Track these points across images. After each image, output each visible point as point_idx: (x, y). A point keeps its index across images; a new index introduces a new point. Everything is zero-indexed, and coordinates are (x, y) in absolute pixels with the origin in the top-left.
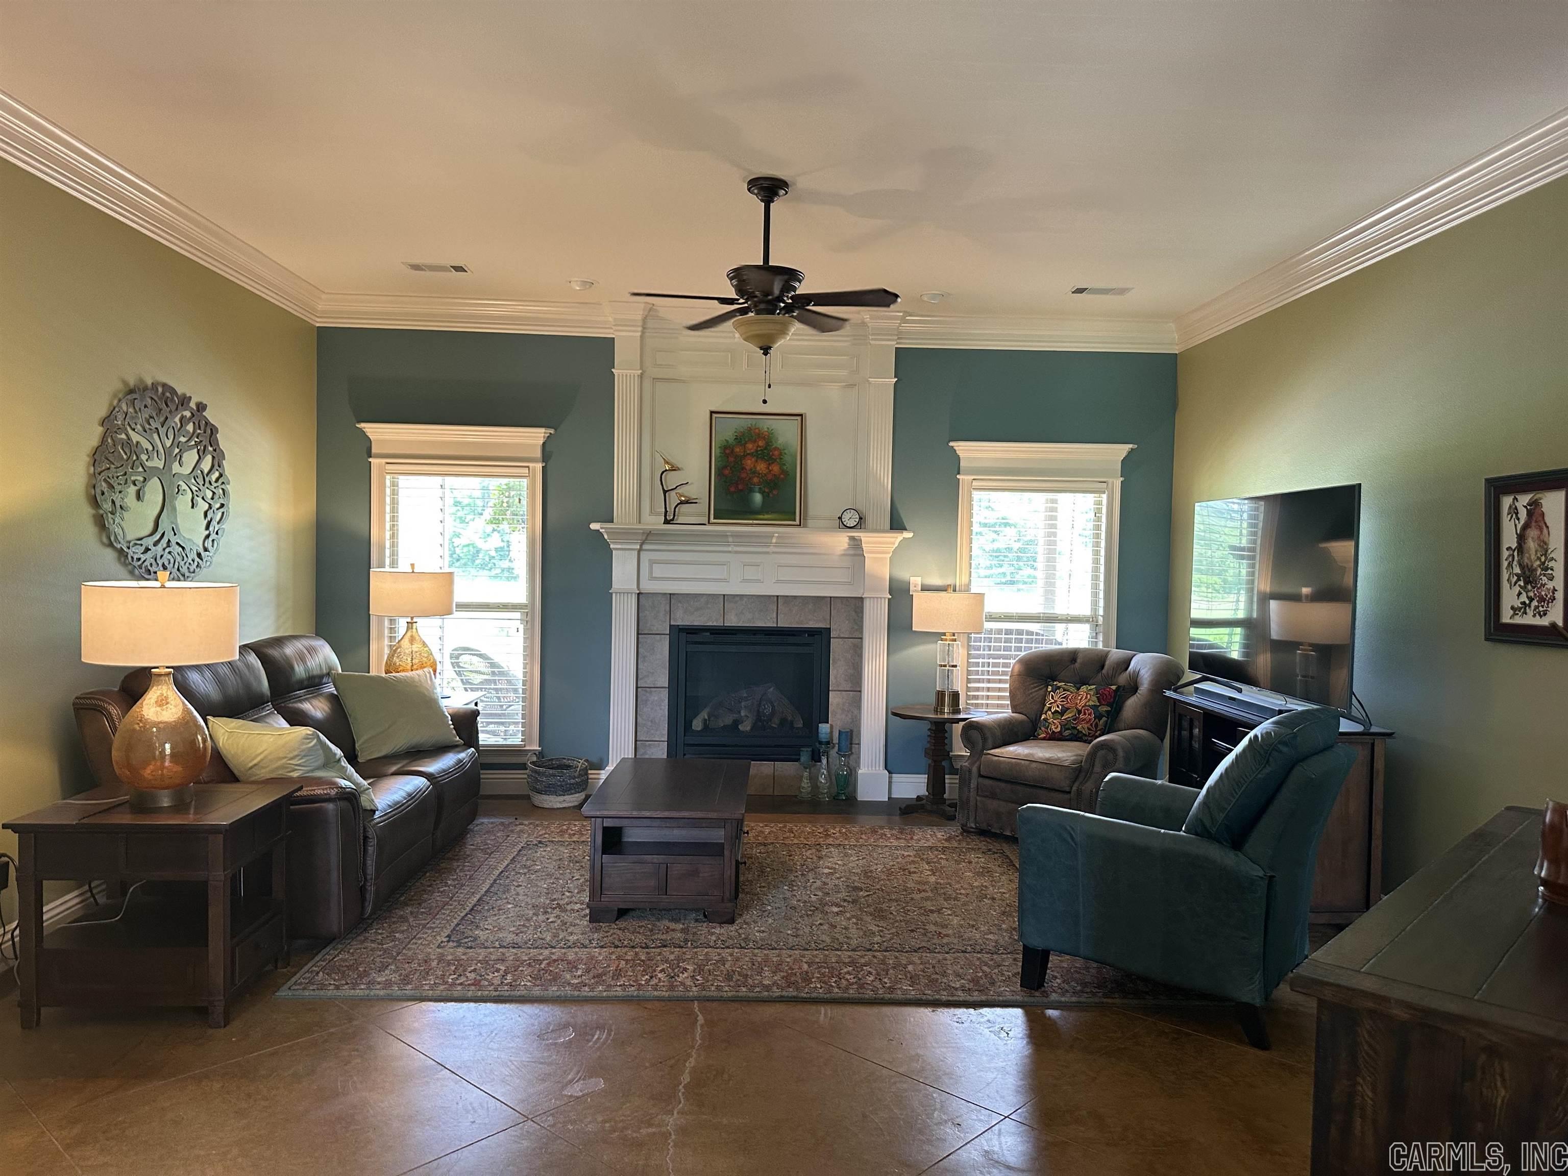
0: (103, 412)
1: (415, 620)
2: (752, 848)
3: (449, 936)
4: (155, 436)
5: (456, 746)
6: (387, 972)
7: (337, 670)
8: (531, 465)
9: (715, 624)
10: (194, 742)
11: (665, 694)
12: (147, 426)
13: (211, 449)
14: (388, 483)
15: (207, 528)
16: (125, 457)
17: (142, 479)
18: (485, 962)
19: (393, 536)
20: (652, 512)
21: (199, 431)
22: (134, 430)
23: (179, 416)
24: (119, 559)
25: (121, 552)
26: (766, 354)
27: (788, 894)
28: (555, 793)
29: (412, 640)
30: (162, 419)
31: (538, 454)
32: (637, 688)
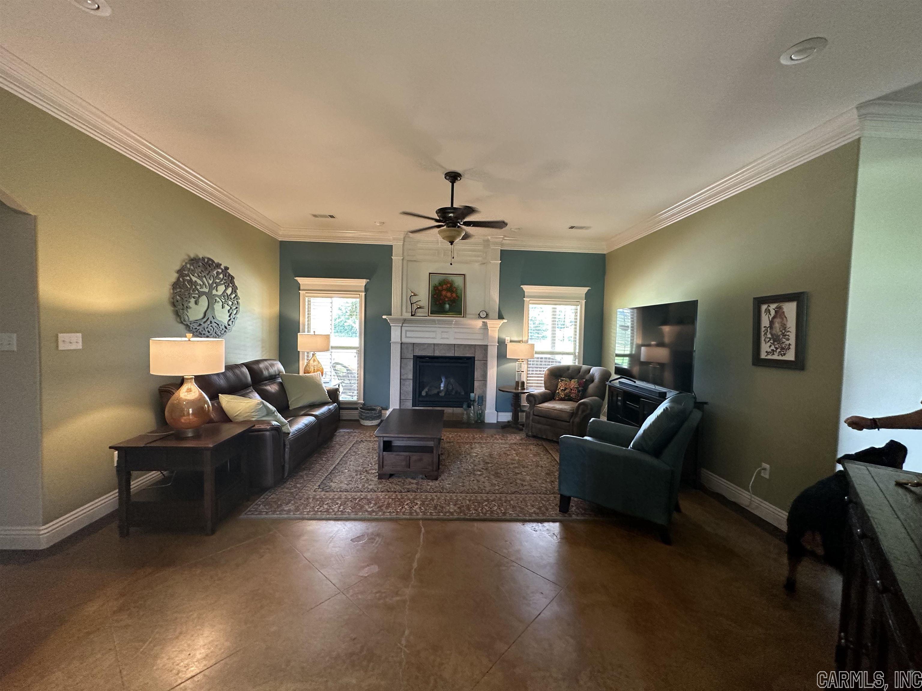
0: (178, 268)
1: (315, 353)
2: (445, 444)
3: (319, 486)
4: (204, 279)
5: (329, 403)
6: (290, 505)
7: (283, 373)
8: (360, 293)
9: (431, 355)
10: (202, 408)
11: (411, 382)
12: (200, 274)
13: (231, 285)
14: (307, 300)
15: (230, 316)
16: (189, 286)
17: (197, 296)
18: (332, 499)
19: (308, 321)
20: (406, 312)
21: (225, 278)
22: (193, 276)
23: (216, 271)
24: (186, 328)
25: (187, 325)
26: (452, 244)
27: (460, 466)
28: (369, 420)
29: (314, 361)
30: (207, 272)
31: (363, 290)
32: (401, 379)
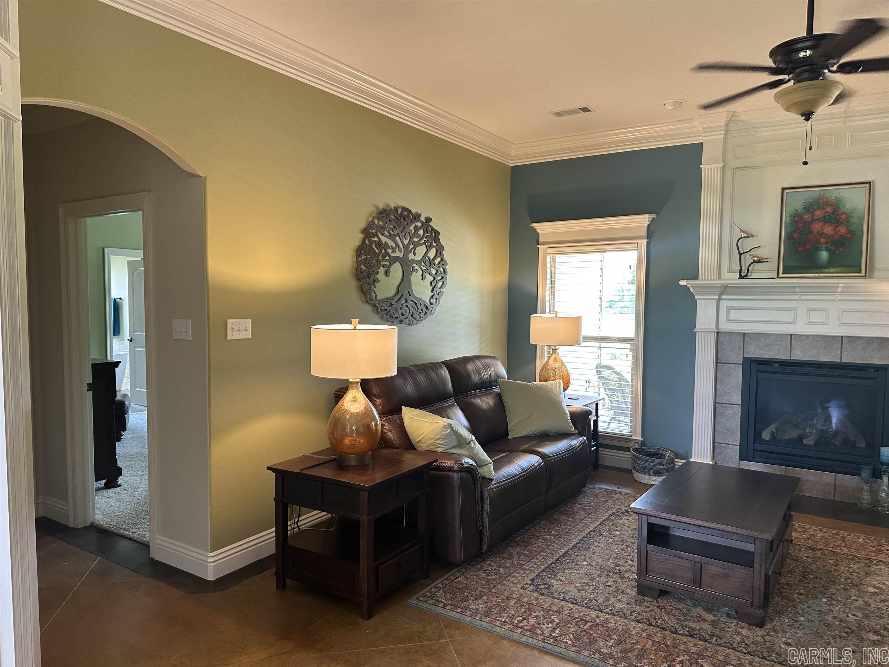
0: (362, 225)
1: (557, 347)
3: (533, 580)
4: (397, 238)
5: (573, 434)
6: (480, 601)
7: (505, 379)
8: (639, 241)
9: (782, 357)
11: (738, 409)
12: (392, 233)
13: (434, 244)
14: (549, 260)
15: (432, 291)
16: (377, 251)
17: (388, 264)
18: (547, 611)
19: (551, 294)
20: (730, 271)
21: (426, 234)
22: (383, 235)
23: (414, 225)
24: (373, 310)
25: (374, 306)
26: (807, 119)
27: (825, 608)
29: (555, 360)
30: (401, 228)
31: (644, 233)
32: (715, 403)
